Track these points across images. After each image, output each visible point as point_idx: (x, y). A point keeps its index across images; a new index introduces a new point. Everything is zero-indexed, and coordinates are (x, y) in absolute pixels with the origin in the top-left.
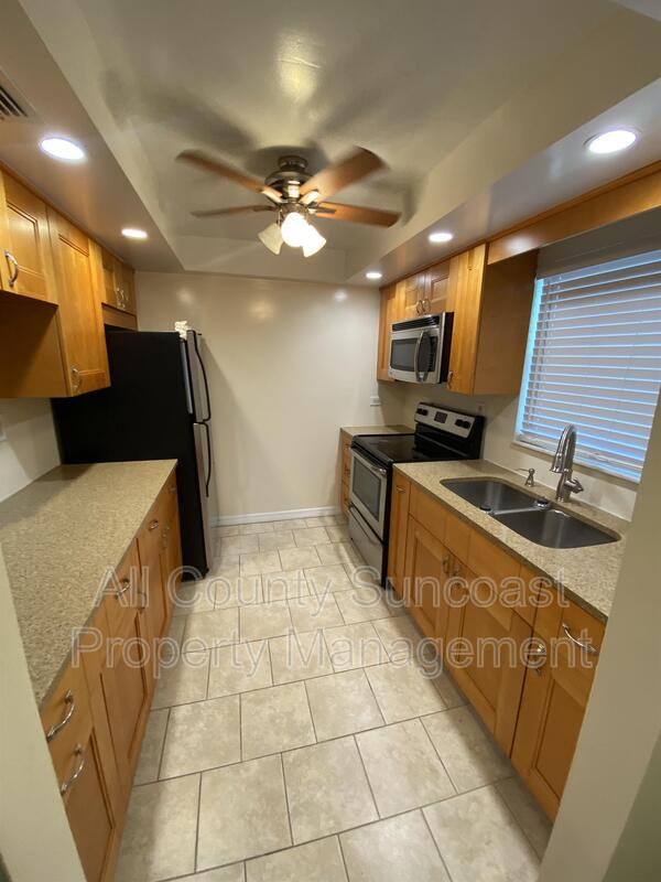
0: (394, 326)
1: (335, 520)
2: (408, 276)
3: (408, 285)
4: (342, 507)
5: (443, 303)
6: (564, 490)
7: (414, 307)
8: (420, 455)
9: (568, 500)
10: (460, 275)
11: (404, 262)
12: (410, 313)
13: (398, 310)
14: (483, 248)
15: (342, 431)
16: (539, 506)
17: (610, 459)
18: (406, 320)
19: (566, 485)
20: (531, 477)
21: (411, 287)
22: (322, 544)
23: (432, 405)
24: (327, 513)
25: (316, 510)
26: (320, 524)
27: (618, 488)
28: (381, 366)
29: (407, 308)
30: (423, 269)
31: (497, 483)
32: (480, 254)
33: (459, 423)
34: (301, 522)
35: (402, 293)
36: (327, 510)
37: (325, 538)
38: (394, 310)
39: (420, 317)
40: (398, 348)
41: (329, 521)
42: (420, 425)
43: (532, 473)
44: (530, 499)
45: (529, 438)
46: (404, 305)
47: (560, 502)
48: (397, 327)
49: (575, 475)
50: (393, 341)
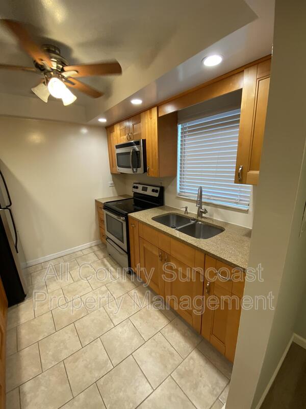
0: (116, 146)
1: (99, 247)
2: (120, 121)
3: (120, 126)
4: (102, 240)
5: (140, 135)
6: (200, 213)
7: (125, 137)
8: (139, 208)
9: (202, 217)
10: (146, 121)
11: (117, 114)
12: (123, 140)
13: (117, 138)
14: (156, 108)
15: (96, 201)
16: (193, 222)
17: (215, 198)
18: (122, 143)
19: (201, 211)
20: (186, 210)
21: (122, 127)
22: (94, 262)
23: (139, 184)
24: (93, 245)
25: (87, 245)
26: (91, 251)
27: (219, 209)
28: (112, 166)
29: (122, 137)
30: (128, 119)
31: (173, 215)
32: (154, 111)
33: (153, 191)
34: (80, 253)
35: (118, 130)
36: (93, 243)
37: (95, 258)
38: (115, 138)
39: (128, 142)
40: (120, 157)
41: (96, 248)
42: (135, 193)
43: (186, 208)
44: (188, 220)
45: (183, 194)
46: (120, 135)
47: (199, 219)
48: (118, 147)
49: (204, 207)
50: (117, 154)
